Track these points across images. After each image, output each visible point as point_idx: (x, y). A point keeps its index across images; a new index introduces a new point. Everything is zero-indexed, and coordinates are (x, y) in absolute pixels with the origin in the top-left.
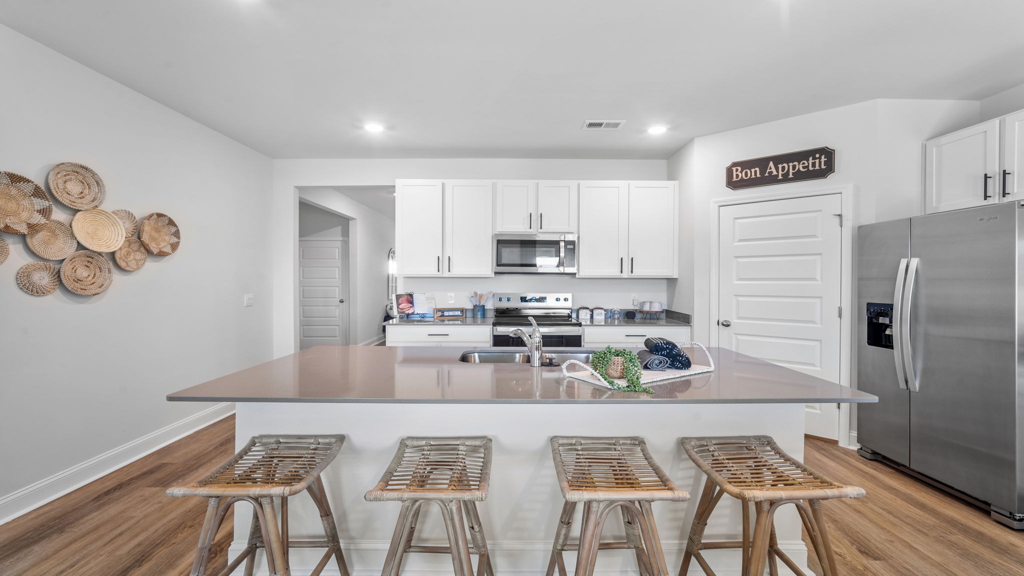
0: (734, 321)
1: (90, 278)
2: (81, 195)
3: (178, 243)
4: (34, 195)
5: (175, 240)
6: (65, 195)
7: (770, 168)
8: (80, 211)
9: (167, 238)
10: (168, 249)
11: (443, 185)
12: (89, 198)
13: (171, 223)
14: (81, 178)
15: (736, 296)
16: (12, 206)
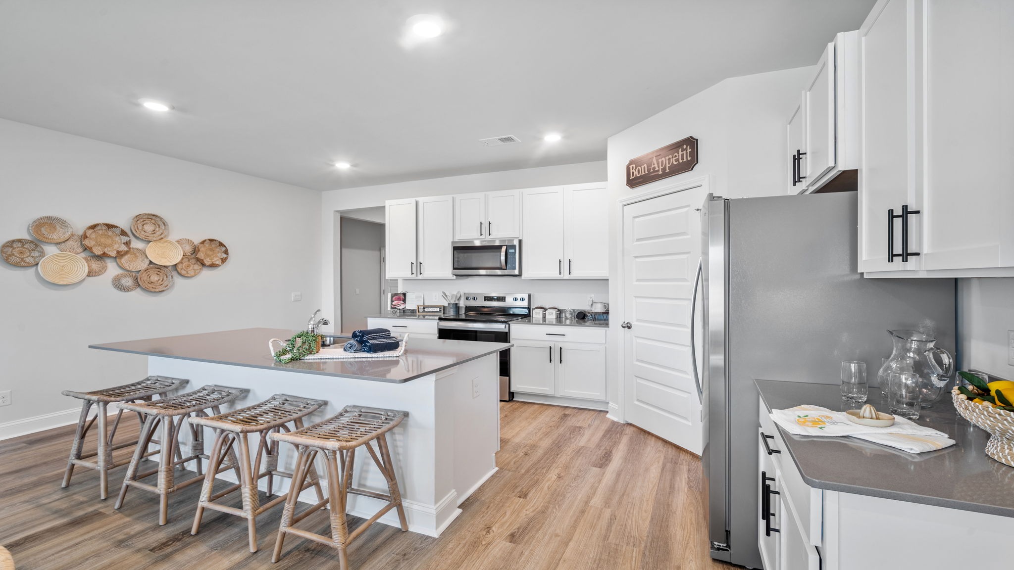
0: (634, 323)
1: (160, 281)
2: (154, 232)
3: (227, 258)
4: (121, 234)
5: (225, 256)
6: (143, 233)
7: (654, 164)
8: (151, 241)
9: (219, 255)
10: (219, 262)
11: (417, 203)
12: (159, 233)
13: (221, 244)
14: (153, 222)
15: (636, 297)
16: (109, 241)
